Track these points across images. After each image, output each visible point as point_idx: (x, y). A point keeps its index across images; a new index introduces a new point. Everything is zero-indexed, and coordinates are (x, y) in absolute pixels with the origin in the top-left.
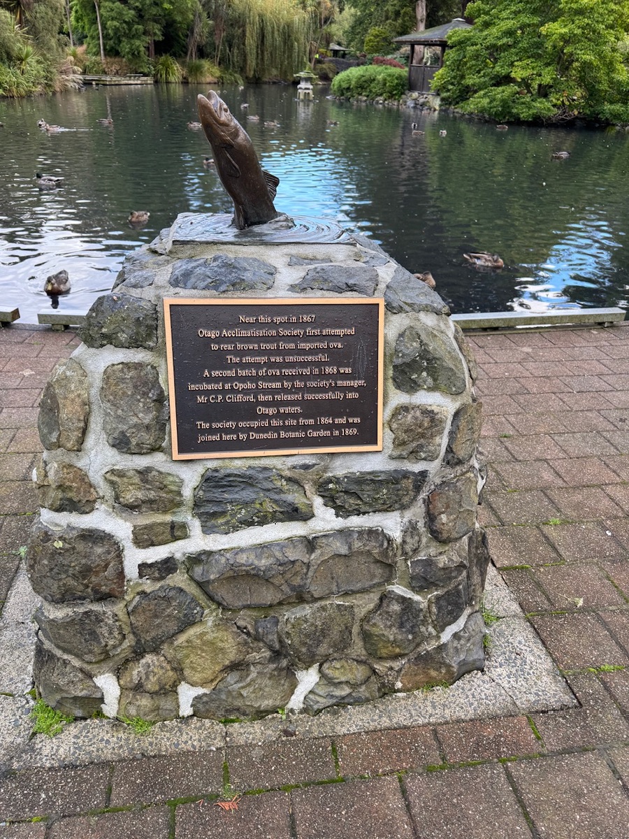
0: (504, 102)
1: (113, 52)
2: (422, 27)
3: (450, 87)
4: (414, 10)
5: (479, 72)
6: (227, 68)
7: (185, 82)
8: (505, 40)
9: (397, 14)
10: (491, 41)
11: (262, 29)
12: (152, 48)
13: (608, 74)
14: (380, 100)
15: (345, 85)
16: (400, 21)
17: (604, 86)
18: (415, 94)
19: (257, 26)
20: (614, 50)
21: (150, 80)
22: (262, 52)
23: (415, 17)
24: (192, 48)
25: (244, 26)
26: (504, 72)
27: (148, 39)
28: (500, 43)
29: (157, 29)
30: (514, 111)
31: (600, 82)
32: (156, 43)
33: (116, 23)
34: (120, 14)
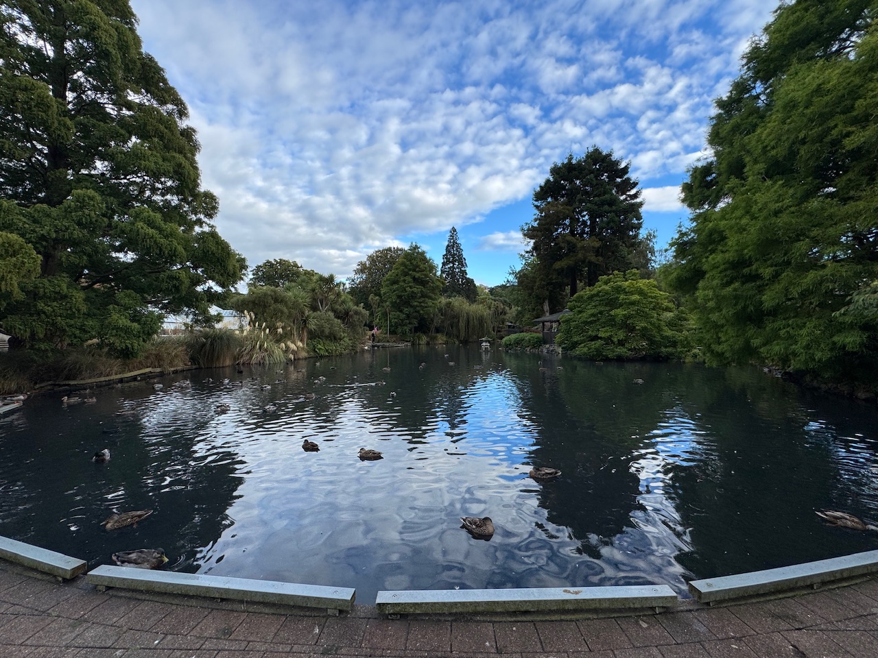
0: (597, 350)
1: (393, 333)
2: (548, 314)
3: (566, 342)
4: (542, 307)
5: (580, 334)
6: (450, 337)
7: (428, 344)
8: (592, 319)
9: (534, 309)
10: (583, 319)
11: (468, 319)
12: (413, 330)
13: (659, 332)
14: (528, 349)
15: (508, 343)
16: (535, 312)
17: (658, 338)
18: (547, 346)
19: (465, 318)
20: (658, 320)
21: (409, 344)
22: (468, 328)
23: (543, 310)
24: (433, 328)
25: (459, 318)
26: (594, 334)
27: (410, 326)
28: (589, 320)
29: (415, 322)
30: (604, 354)
31: (655, 337)
32: (415, 327)
33: (396, 320)
34: (399, 316)
